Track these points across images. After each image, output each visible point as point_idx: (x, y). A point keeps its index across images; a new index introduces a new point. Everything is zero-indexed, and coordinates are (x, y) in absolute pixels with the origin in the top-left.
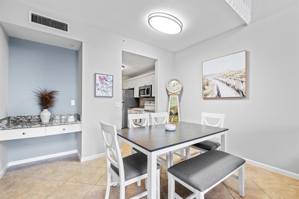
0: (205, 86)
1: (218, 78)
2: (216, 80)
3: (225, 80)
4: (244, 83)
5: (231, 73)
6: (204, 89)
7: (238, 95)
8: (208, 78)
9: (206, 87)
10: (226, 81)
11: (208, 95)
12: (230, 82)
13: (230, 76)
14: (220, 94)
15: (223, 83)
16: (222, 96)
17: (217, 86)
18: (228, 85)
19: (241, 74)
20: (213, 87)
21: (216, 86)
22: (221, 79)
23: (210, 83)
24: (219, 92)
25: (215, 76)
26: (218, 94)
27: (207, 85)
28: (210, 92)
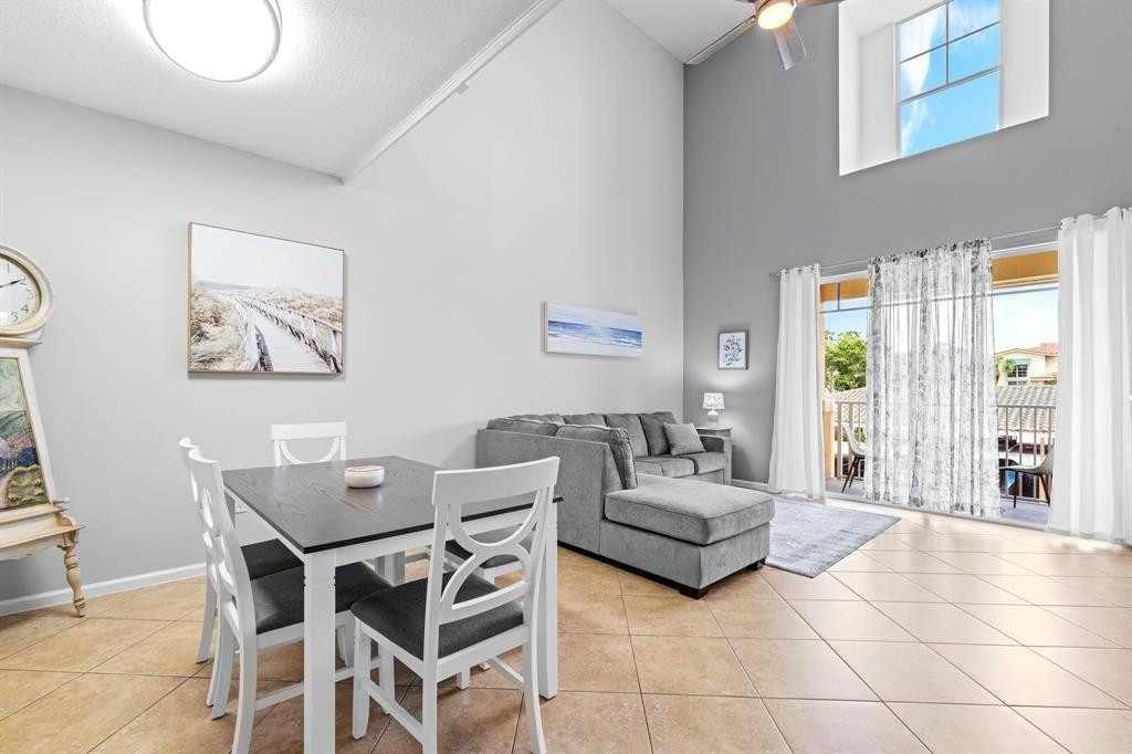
0: (202, 324)
1: (263, 307)
2: (253, 311)
3: (289, 318)
4: (339, 336)
5: (307, 301)
6: (198, 333)
7: (324, 369)
8: (219, 296)
9: (207, 328)
10: (289, 322)
11: (219, 359)
12: (301, 326)
13: (304, 309)
14: (269, 360)
15: (280, 324)
16: (276, 369)
17: (258, 330)
18: (297, 335)
19: (332, 310)
20: (242, 332)
21: (253, 333)
22: (275, 312)
23: (226, 317)
24: (263, 355)
25: (253, 295)
26: (261, 359)
27: (217, 321)
28: (230, 351)
